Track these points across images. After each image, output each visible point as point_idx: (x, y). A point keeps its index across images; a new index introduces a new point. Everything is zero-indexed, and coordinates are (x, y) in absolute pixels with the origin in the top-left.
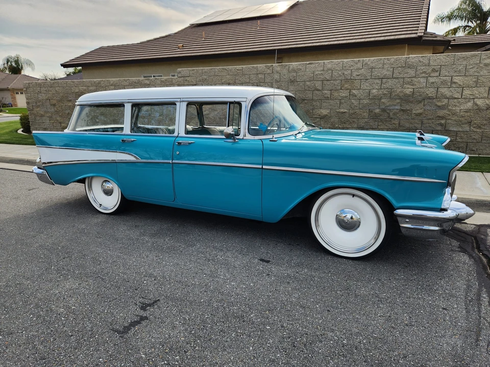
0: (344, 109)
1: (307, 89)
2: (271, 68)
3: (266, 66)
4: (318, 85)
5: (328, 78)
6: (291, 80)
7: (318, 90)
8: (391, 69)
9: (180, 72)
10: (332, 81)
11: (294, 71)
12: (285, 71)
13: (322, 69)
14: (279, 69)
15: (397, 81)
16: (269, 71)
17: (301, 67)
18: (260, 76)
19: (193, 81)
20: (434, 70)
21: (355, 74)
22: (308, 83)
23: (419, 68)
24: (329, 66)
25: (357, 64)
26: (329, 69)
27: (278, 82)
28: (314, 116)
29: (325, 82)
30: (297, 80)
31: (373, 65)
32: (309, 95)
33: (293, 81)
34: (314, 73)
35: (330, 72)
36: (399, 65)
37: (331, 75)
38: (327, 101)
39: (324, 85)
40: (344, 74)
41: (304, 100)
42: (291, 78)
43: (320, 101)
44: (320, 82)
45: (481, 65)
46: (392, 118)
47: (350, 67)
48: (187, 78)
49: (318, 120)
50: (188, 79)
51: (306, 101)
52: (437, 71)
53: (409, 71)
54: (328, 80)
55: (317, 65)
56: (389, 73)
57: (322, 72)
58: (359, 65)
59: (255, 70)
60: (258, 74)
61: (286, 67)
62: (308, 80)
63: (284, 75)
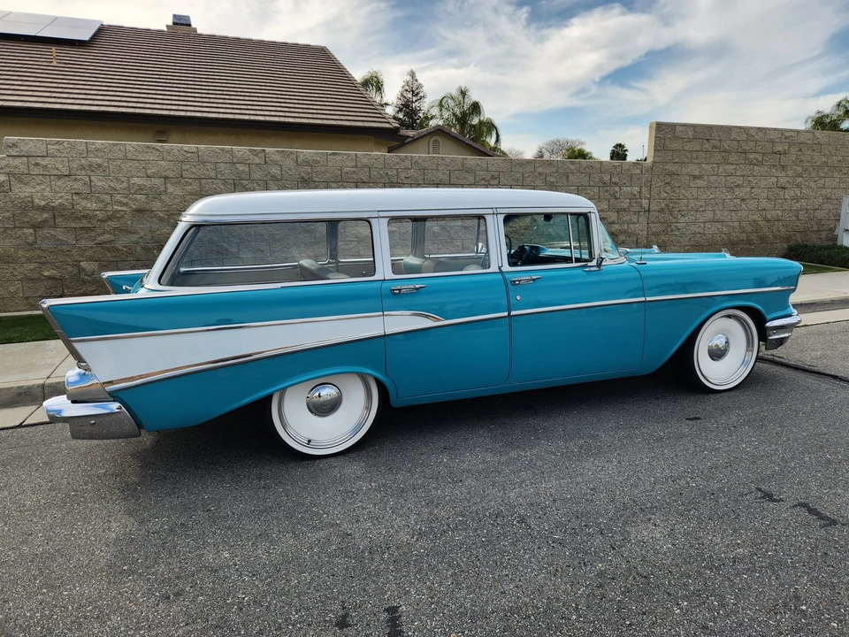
2: (262, 155)
3: (250, 151)
5: (365, 179)
6: (303, 178)
8: (448, 172)
9: (14, 145)
11: (307, 163)
12: (289, 163)
13: (354, 164)
14: (277, 157)
16: (257, 160)
17: (318, 159)
18: (241, 167)
19: (60, 167)
20: (493, 177)
21: (403, 175)
23: (478, 173)
24: (365, 161)
26: (365, 166)
27: (278, 180)
30: (314, 179)
31: (426, 165)
34: (340, 170)
36: (456, 168)
40: (387, 174)
45: (536, 174)
47: (395, 165)
48: (39, 160)
49: (354, 243)
50: (44, 162)
52: (496, 178)
53: (467, 175)
55: (345, 157)
57: (354, 169)
58: (408, 164)
59: (228, 156)
60: (234, 163)
61: (291, 156)
62: (332, 179)
63: (289, 169)
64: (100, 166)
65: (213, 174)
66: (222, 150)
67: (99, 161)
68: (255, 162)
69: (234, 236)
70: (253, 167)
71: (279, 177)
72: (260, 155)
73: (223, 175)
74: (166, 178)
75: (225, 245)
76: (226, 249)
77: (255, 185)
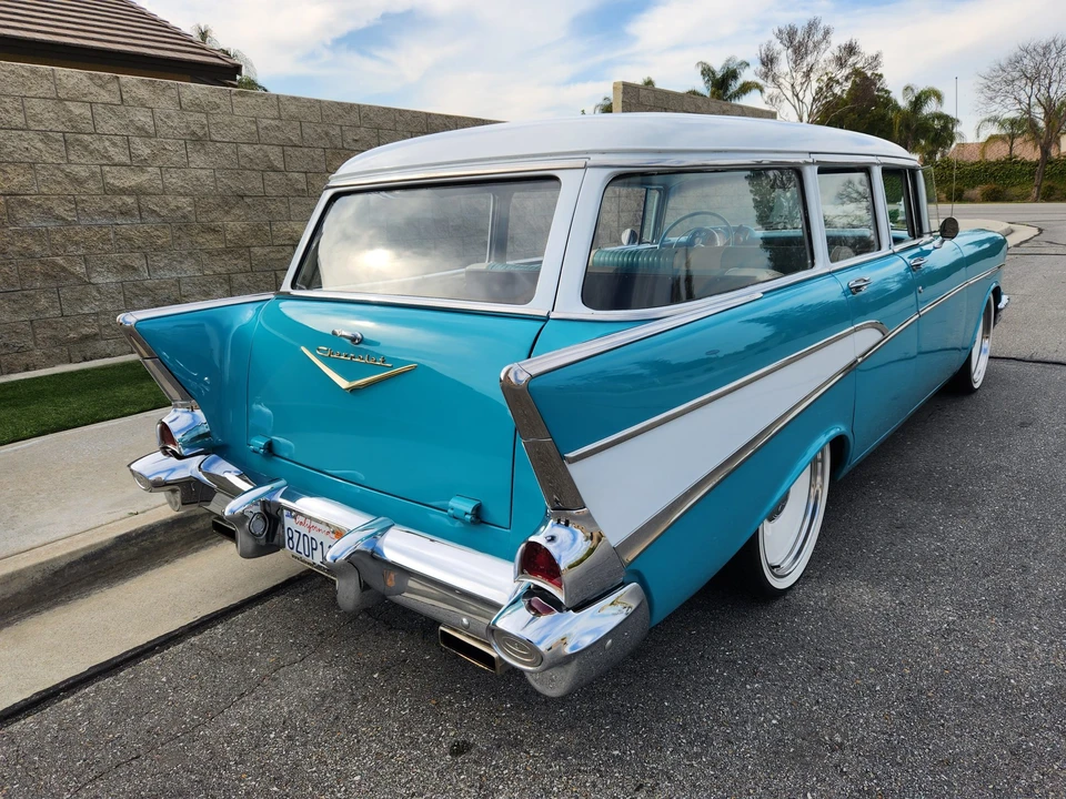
1: (248, 166)
2: (114, 88)
4: (274, 154)
5: (294, 139)
6: (194, 133)
7: (275, 170)
10: (306, 150)
11: (198, 106)
12: (167, 105)
13: (276, 113)
14: (143, 93)
16: (106, 97)
17: (218, 101)
18: (74, 108)
21: (350, 136)
22: (247, 149)
24: (293, 109)
25: (348, 112)
26: (293, 118)
27: (150, 137)
28: (277, 242)
29: (290, 151)
30: (214, 137)
32: (254, 183)
33: (199, 139)
34: (255, 122)
35: (296, 124)
37: (299, 132)
38: (303, 200)
39: (288, 159)
40: (327, 134)
41: (242, 197)
42: (194, 128)
43: (285, 200)
44: (276, 149)
51: (247, 200)
54: (295, 146)
57: (276, 122)
59: (47, 85)
60: (61, 100)
61: (168, 92)
62: (244, 139)
63: (168, 117)
65: (19, 120)
66: (33, 72)
68: (102, 99)
69: (77, 243)
70: (99, 109)
71: (152, 131)
72: (110, 86)
73: (40, 122)
75: (60, 261)
76: (64, 269)
77: (107, 143)
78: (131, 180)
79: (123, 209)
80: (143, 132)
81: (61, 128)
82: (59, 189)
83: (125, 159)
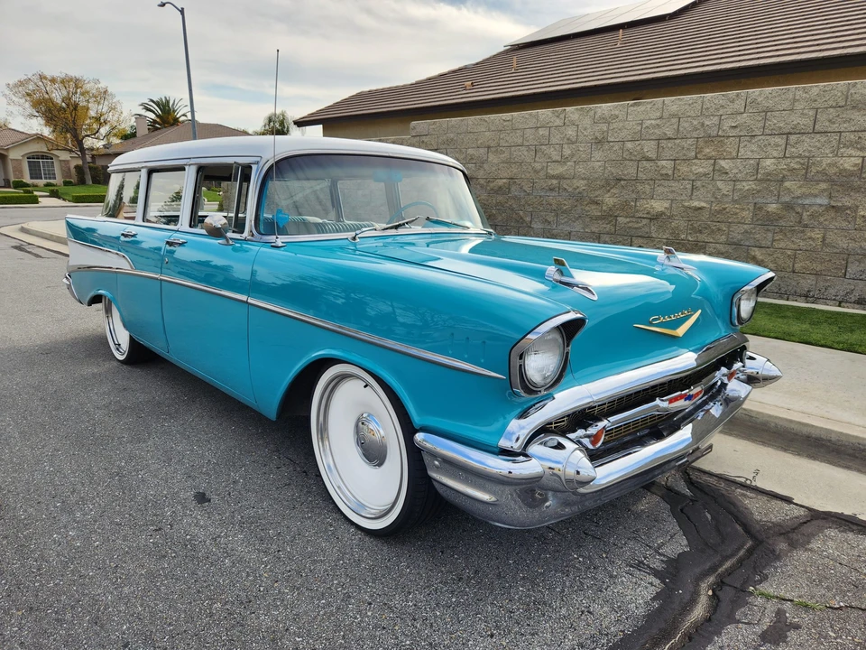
0: (700, 200)
1: (627, 158)
2: (562, 116)
3: (553, 112)
4: (649, 148)
5: (670, 133)
6: (597, 138)
7: (648, 159)
8: (812, 113)
9: (415, 128)
10: (678, 141)
11: (604, 120)
12: (587, 121)
13: (658, 114)
14: (576, 117)
15: (823, 139)
16: (558, 122)
17: (617, 113)
18: (541, 132)
19: (433, 142)
21: (727, 124)
22: (629, 145)
24: (674, 108)
25: (733, 102)
26: (673, 116)
27: (573, 143)
28: (638, 215)
29: (663, 143)
30: (610, 139)
31: (770, 103)
32: (630, 170)
33: (600, 142)
34: (641, 124)
35: (674, 120)
36: (830, 103)
37: (675, 127)
38: (666, 183)
39: (661, 150)
40: (703, 125)
41: (620, 180)
42: (597, 134)
43: (651, 182)
44: (653, 142)
46: (806, 226)
47: (718, 110)
48: (424, 139)
49: (645, 221)
51: (622, 182)
53: (855, 115)
54: (669, 139)
55: (649, 106)
56: (805, 122)
57: (658, 122)
58: (739, 105)
59: (534, 120)
60: (538, 128)
61: (590, 113)
62: (629, 138)
63: (585, 129)
64: (452, 140)
65: (520, 141)
66: (530, 115)
67: (452, 135)
68: (556, 124)
69: (530, 205)
70: (553, 130)
71: (575, 139)
73: (528, 141)
74: (489, 147)
75: (521, 213)
76: (522, 218)
77: (552, 149)
78: (559, 170)
79: (551, 187)
80: (570, 142)
81: (536, 143)
82: (528, 175)
83: (558, 158)
